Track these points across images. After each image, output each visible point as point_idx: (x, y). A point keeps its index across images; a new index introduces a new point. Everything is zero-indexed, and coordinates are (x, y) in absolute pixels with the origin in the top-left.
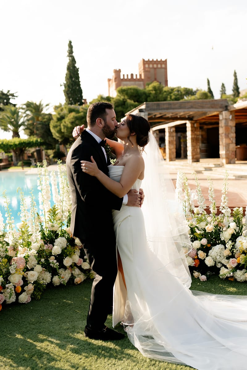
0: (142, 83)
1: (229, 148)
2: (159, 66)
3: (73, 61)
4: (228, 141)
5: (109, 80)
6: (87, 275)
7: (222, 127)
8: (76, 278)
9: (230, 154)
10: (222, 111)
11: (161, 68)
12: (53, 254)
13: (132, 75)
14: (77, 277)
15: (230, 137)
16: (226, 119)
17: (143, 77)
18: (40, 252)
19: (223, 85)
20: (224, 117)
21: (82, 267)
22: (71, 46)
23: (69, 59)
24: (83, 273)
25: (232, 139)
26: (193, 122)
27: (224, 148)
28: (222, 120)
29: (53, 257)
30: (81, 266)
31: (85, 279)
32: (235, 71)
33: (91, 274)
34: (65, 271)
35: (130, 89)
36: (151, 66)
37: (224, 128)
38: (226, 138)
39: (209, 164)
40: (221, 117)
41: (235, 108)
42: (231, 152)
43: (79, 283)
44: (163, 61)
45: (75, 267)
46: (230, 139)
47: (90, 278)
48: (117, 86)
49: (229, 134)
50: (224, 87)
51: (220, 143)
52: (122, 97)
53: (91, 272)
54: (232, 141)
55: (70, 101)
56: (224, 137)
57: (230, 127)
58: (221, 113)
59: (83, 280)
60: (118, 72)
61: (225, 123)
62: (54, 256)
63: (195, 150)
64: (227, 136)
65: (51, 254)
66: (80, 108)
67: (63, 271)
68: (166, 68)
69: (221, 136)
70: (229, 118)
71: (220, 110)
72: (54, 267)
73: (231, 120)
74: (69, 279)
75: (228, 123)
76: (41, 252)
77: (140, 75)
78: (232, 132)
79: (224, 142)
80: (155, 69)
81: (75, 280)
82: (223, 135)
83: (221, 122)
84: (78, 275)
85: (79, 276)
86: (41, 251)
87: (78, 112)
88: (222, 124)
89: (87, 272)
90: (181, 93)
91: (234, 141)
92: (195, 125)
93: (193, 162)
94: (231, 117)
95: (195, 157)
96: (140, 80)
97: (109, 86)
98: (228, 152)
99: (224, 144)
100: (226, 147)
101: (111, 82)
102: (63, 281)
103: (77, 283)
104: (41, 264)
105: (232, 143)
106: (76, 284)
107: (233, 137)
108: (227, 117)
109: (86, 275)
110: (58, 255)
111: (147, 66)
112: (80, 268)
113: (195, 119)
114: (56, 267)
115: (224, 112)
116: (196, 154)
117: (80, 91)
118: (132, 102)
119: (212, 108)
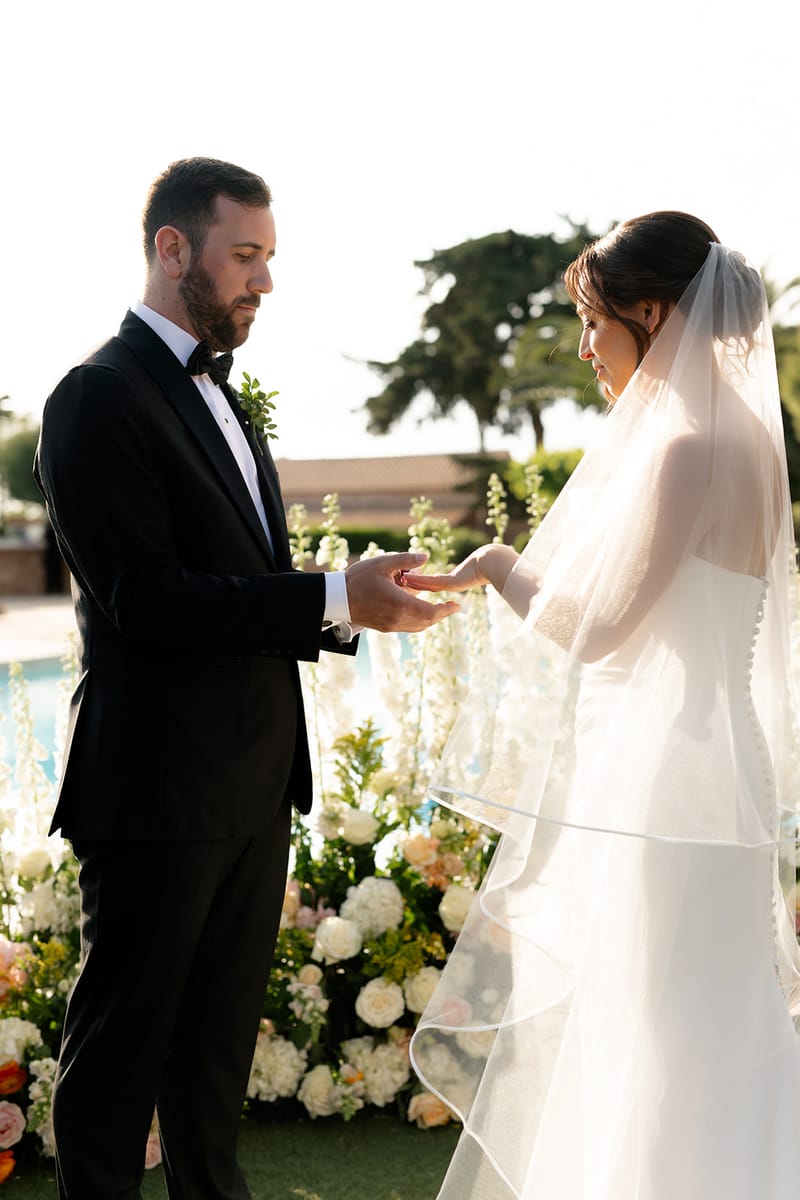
8: (422, 1093)
12: (316, 955)
29: (312, 973)
34: (374, 1048)
62: (321, 965)
65: (305, 954)
67: (366, 1051)
72: (301, 1016)
74: (396, 1095)
81: (414, 1102)
102: (344, 1097)
103: (421, 1119)
106: (419, 1125)
110: (343, 963)
114: (307, 1019)
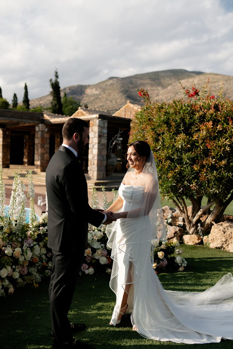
1: (43, 157)
4: (43, 151)
7: (38, 138)
8: (8, 289)
9: (44, 163)
10: (39, 124)
15: (45, 147)
16: (42, 131)
19: (15, 95)
20: (41, 129)
25: (46, 149)
26: (5, 129)
27: (40, 157)
28: (38, 131)
30: (12, 276)
32: (26, 84)
37: (40, 139)
38: (41, 148)
39: (22, 171)
40: (37, 129)
41: (50, 122)
42: (45, 161)
43: (12, 293)
45: (7, 279)
46: (45, 149)
49: (44, 145)
50: (16, 98)
51: (36, 152)
54: (47, 152)
56: (39, 147)
57: (45, 139)
58: (38, 125)
59: (13, 290)
61: (41, 135)
63: (6, 156)
64: (42, 147)
69: (37, 146)
70: (45, 131)
71: (37, 122)
73: (47, 132)
75: (44, 135)
78: (47, 144)
79: (40, 151)
82: (39, 145)
83: (37, 133)
88: (38, 135)
91: (48, 152)
92: (7, 133)
93: (3, 167)
94: (46, 130)
95: (5, 163)
98: (43, 161)
99: (40, 154)
100: (41, 156)
105: (47, 153)
107: (47, 148)
108: (43, 130)
112: (10, 278)
113: (8, 127)
115: (40, 125)
116: (6, 161)
119: (30, 119)
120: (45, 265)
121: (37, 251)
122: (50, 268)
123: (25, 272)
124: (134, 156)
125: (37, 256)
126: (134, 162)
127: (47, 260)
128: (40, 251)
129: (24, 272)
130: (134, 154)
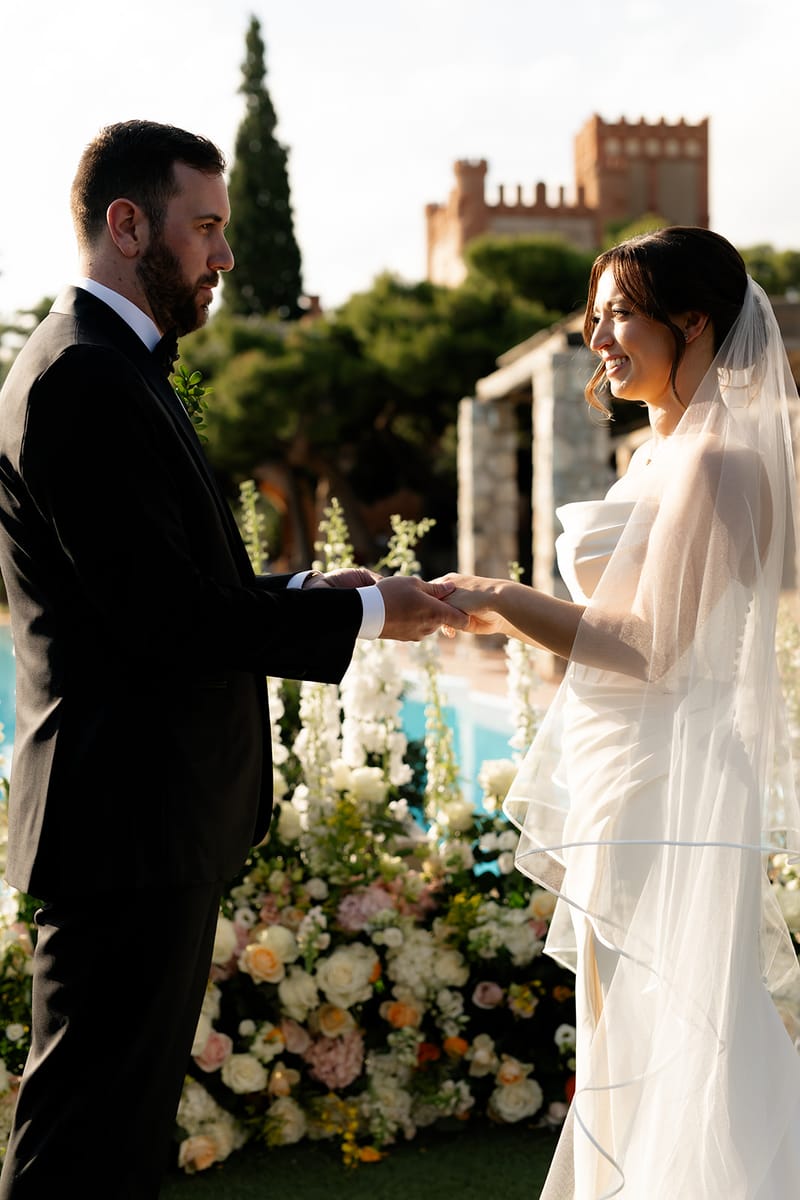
0: (584, 226)
2: (672, 148)
3: (263, 116)
5: (433, 210)
6: (247, 1126)
8: (186, 1136)
11: (682, 157)
13: (541, 189)
14: (198, 1134)
17: (593, 197)
18: (7, 987)
21: (226, 1079)
22: (255, 45)
23: (248, 106)
24: (226, 1114)
30: (218, 1073)
31: (238, 1145)
33: (272, 1118)
35: (531, 249)
36: (633, 147)
43: (203, 1165)
44: (693, 129)
45: (188, 1079)
47: (263, 1141)
48: (469, 234)
52: (489, 289)
53: (271, 1112)
55: (241, 298)
59: (225, 1151)
60: (473, 174)
66: (291, 334)
68: (702, 161)
76: (10, 991)
77: (581, 191)
80: (651, 162)
81: (184, 1147)
84: (202, 1123)
85: (209, 1127)
86: (10, 980)
87: (275, 348)
89: (250, 1109)
90: (774, 275)
96: (580, 211)
97: (432, 236)
101: (439, 219)
103: (192, 1163)
104: (8, 1054)
106: (188, 1171)
109: (244, 1127)
111: (612, 146)
112: (214, 1085)
117: (292, 257)
118: (535, 310)
120: (459, 1051)
121: (412, 962)
122: (482, 1073)
123: (341, 1073)
124: (625, 323)
125: (412, 989)
126: (627, 358)
127: (465, 1024)
128: (433, 966)
129: (334, 1069)
130: (625, 314)
